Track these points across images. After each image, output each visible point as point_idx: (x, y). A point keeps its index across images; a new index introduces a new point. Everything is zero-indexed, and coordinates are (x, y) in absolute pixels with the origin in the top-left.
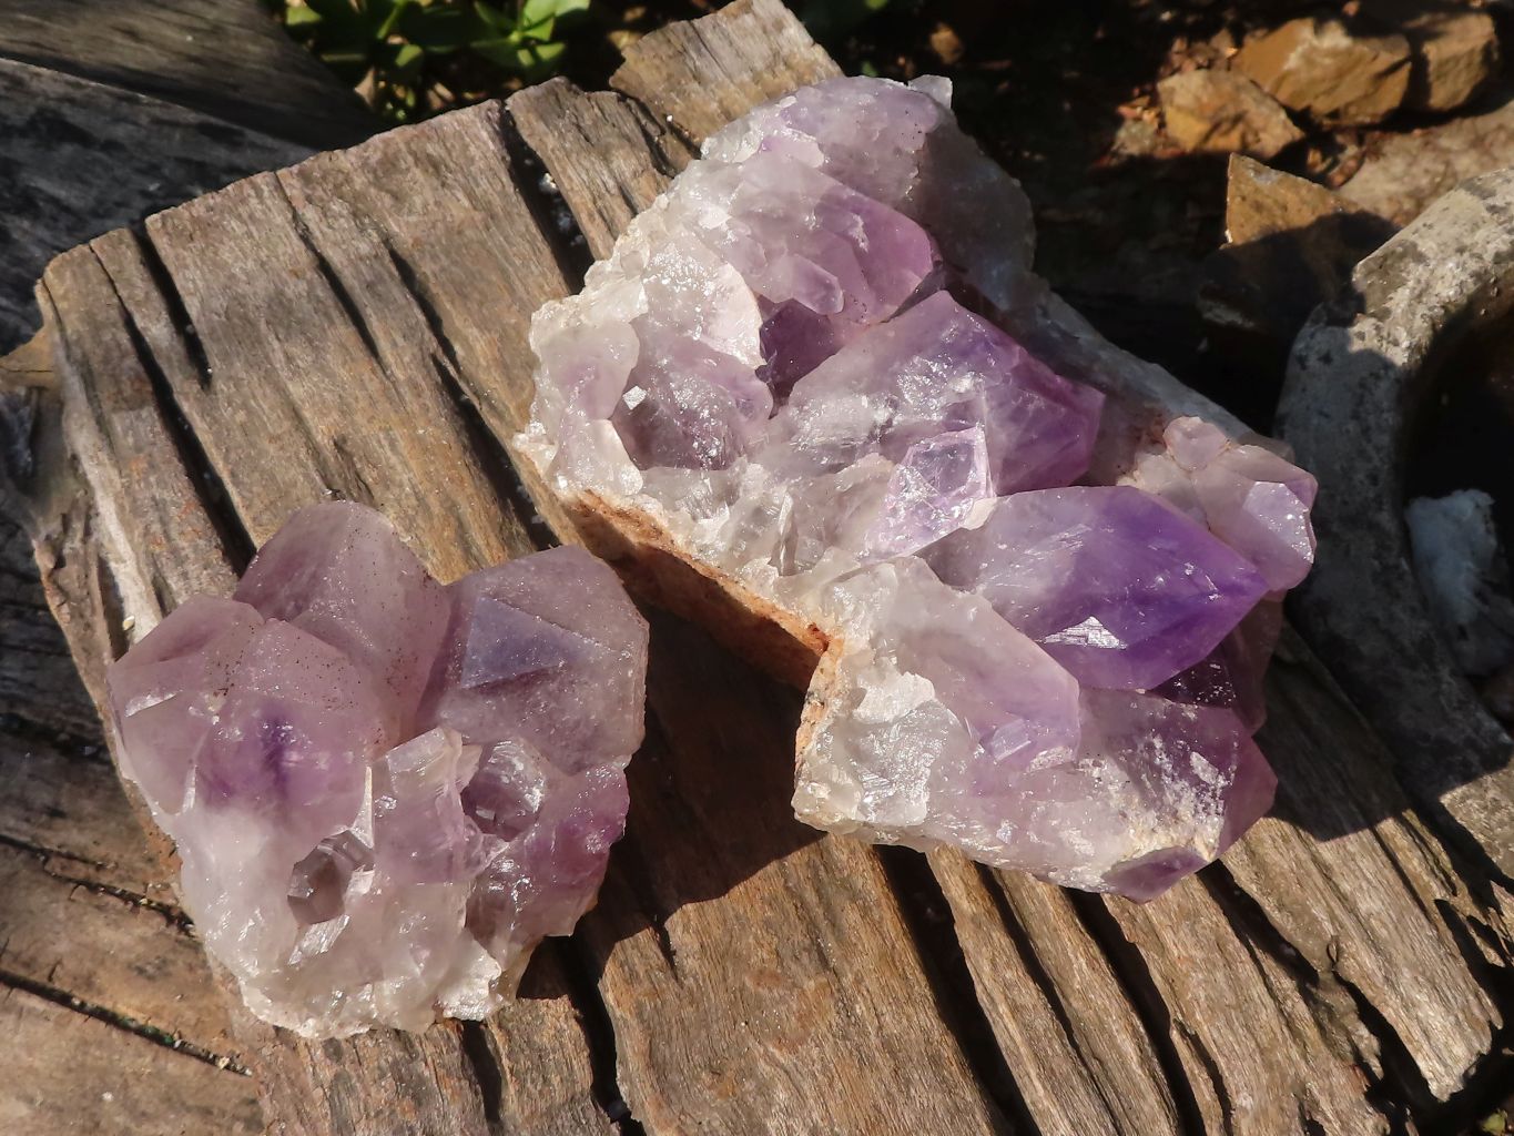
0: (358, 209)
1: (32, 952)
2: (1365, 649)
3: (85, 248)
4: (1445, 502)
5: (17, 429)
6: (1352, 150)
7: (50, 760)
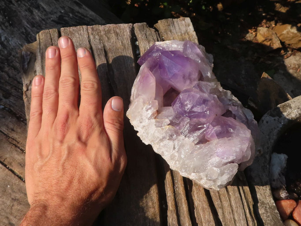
0: (101, 39)
1: (2, 155)
2: (255, 180)
3: (48, 31)
4: (279, 155)
5: (26, 60)
6: (290, 52)
7: (14, 120)
